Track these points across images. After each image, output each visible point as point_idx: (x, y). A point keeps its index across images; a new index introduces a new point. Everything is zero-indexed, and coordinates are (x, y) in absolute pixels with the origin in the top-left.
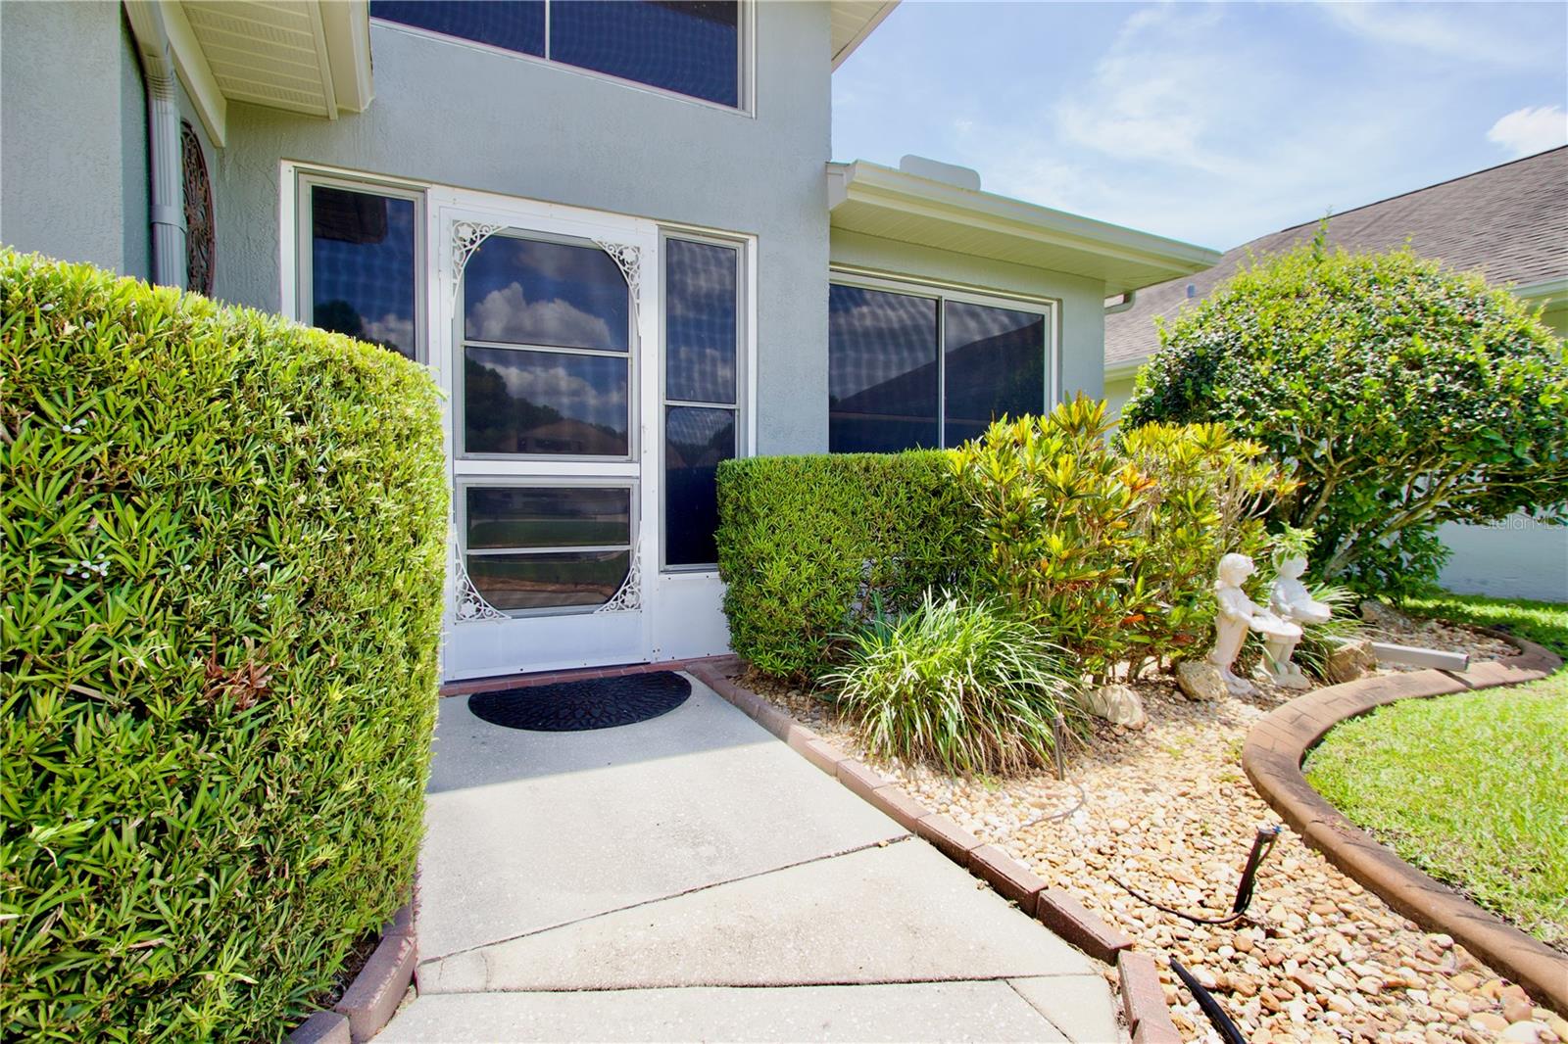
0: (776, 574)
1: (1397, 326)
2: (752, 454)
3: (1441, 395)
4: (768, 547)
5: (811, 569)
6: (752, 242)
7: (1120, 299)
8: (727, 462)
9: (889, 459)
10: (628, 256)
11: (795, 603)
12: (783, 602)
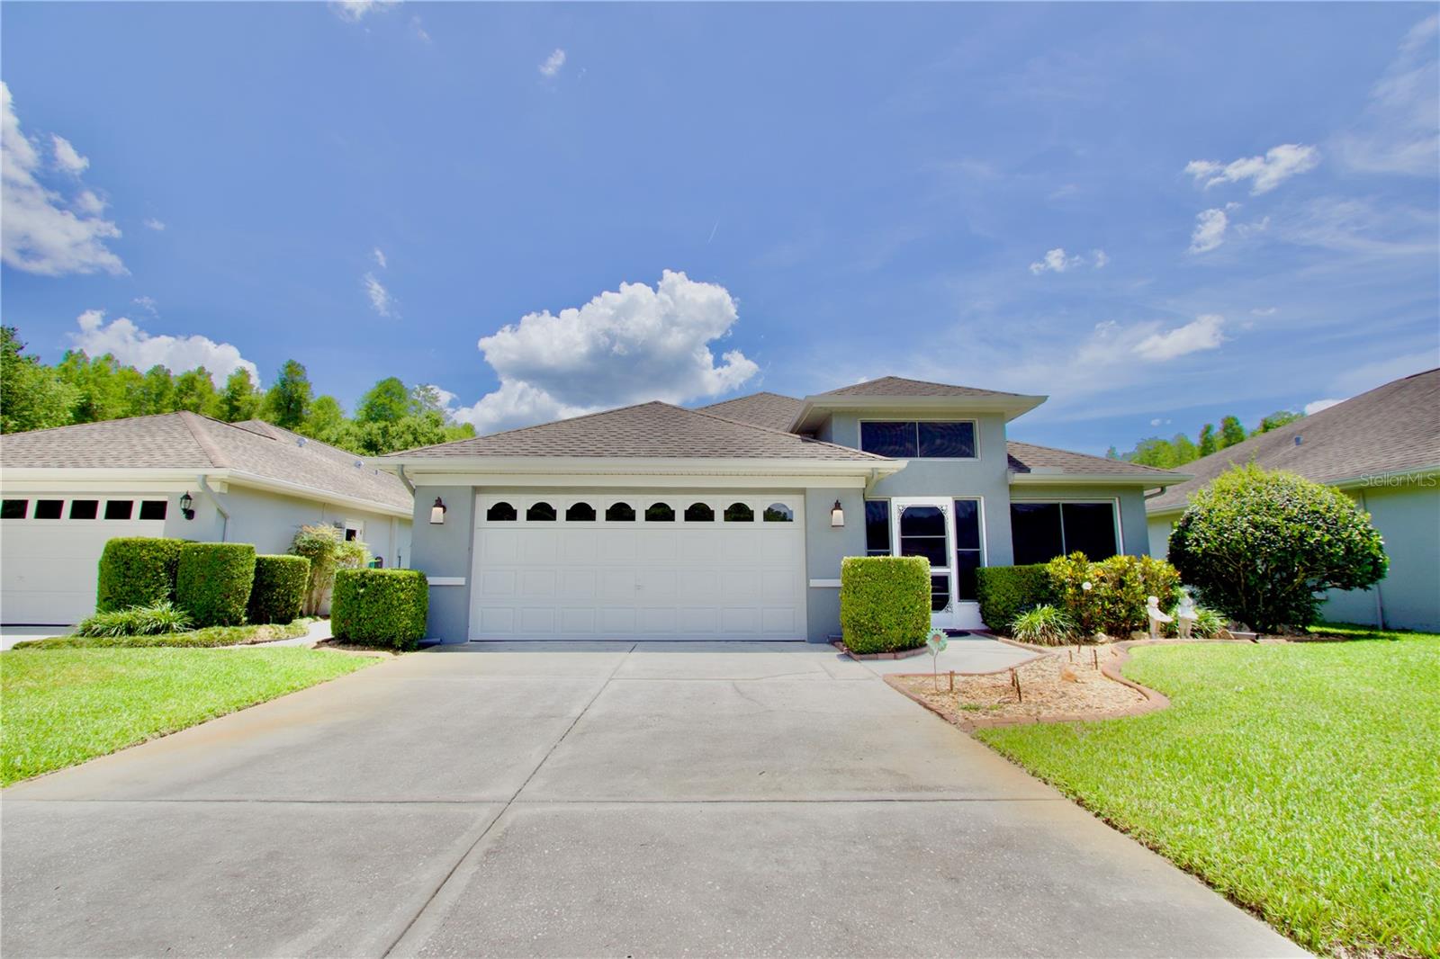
0: (993, 599)
1: (1253, 511)
2: (986, 566)
3: (1263, 538)
4: (991, 592)
5: (1004, 598)
6: (982, 498)
7: (1159, 490)
8: (978, 569)
9: (1027, 567)
10: (944, 508)
11: (999, 607)
12: (996, 607)
